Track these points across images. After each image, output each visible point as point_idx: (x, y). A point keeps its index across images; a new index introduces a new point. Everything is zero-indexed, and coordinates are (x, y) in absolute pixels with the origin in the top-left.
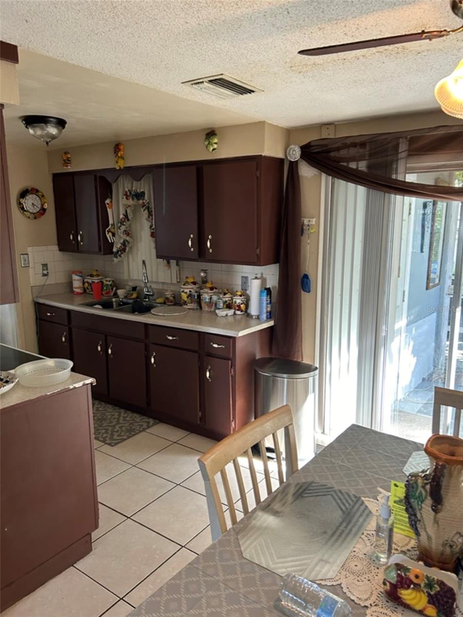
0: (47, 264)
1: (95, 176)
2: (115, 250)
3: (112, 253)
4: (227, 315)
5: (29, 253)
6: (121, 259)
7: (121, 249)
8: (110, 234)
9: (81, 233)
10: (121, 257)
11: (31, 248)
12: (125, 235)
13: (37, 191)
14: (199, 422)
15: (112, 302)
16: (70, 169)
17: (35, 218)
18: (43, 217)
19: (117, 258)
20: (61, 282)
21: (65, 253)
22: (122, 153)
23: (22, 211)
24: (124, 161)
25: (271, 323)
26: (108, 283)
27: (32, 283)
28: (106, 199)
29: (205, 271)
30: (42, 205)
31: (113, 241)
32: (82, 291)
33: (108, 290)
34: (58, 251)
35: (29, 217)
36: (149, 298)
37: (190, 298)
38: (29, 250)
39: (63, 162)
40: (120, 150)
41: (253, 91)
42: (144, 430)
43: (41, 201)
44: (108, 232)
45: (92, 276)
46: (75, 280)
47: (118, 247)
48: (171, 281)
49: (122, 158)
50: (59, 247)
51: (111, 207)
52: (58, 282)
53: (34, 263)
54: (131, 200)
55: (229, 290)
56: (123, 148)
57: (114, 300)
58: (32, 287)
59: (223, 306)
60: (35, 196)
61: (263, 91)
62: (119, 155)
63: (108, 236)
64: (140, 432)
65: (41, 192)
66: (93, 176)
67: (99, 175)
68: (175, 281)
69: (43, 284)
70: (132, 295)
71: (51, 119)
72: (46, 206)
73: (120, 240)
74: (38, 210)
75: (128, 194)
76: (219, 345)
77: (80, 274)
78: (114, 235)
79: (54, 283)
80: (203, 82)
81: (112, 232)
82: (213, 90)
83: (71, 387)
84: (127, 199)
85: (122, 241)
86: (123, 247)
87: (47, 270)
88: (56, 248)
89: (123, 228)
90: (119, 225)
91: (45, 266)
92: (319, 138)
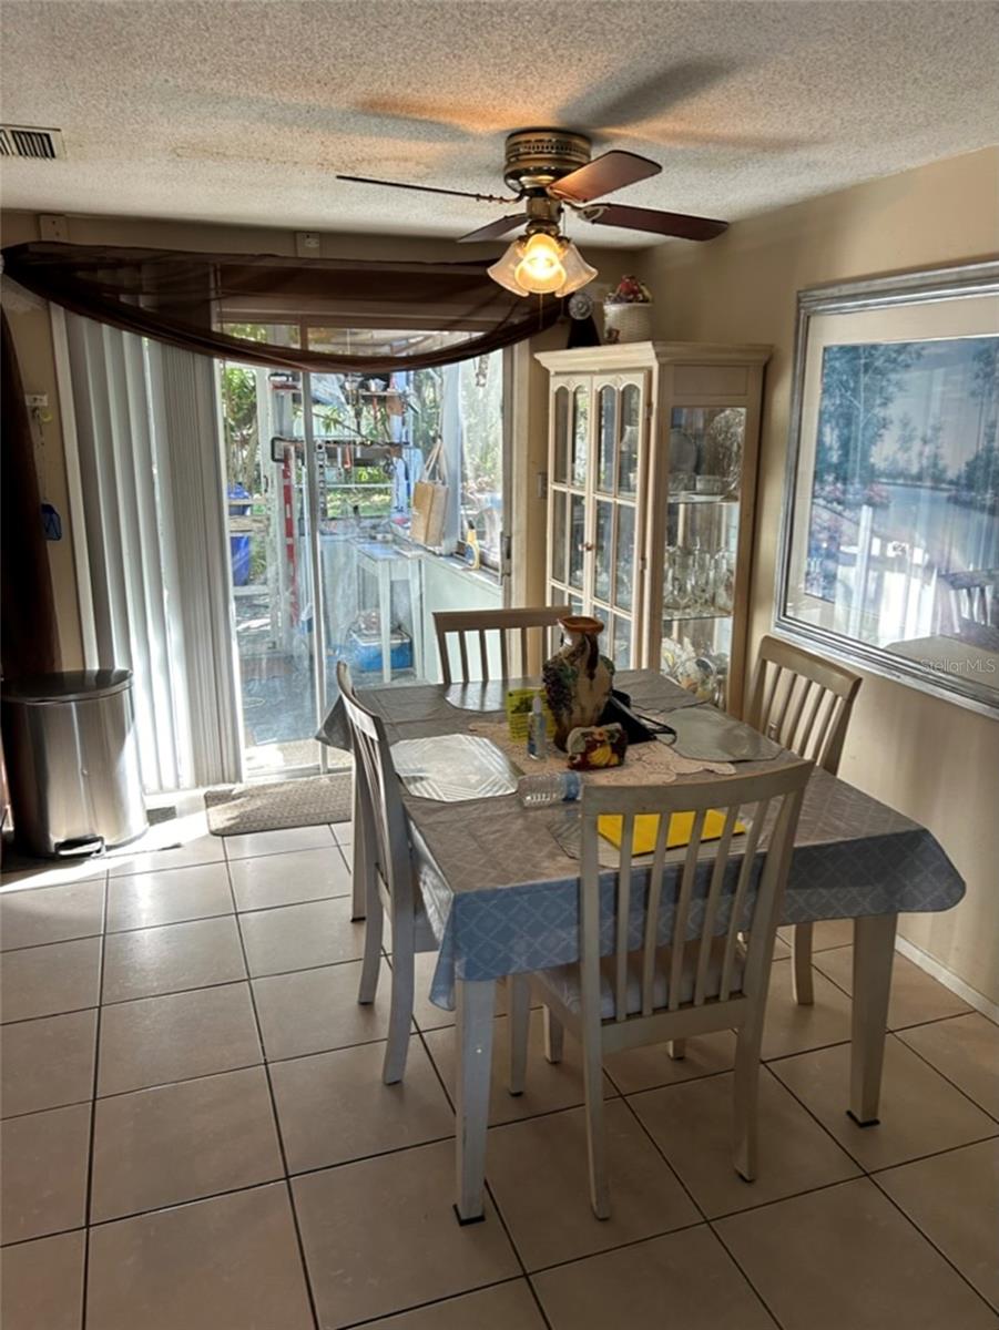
92: (35, 239)
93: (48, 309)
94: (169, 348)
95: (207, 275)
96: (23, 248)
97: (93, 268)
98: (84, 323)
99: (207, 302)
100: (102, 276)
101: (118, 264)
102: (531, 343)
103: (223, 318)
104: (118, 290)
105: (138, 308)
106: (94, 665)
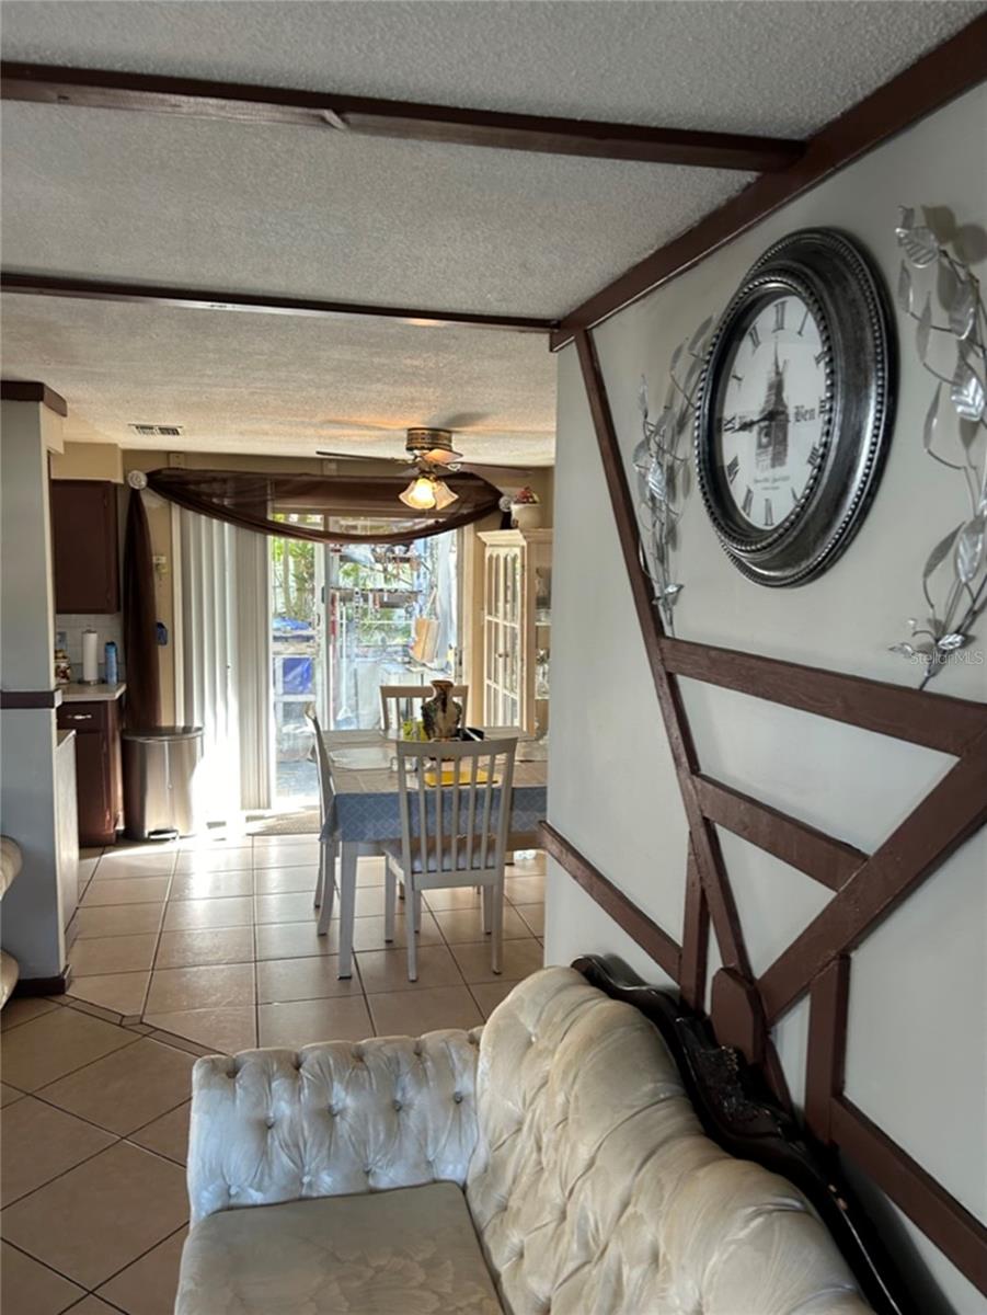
92: (166, 466)
93: (170, 505)
94: (240, 529)
95: (265, 487)
96: (158, 472)
97: (198, 483)
98: (190, 514)
99: (264, 503)
100: (204, 488)
101: (214, 480)
102: (475, 527)
103: (275, 511)
104: (211, 495)
105: (223, 506)
106: (181, 723)
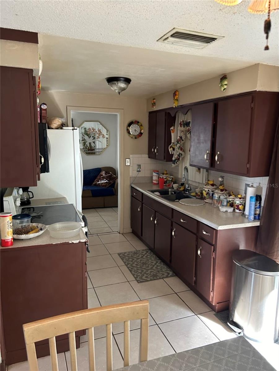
0: (140, 165)
1: (166, 113)
2: (173, 159)
3: (171, 160)
4: (226, 211)
5: (131, 158)
6: (177, 165)
7: (177, 159)
8: (172, 149)
9: (157, 147)
10: (177, 163)
11: (132, 155)
12: (180, 150)
13: (138, 122)
14: (194, 285)
15: (169, 191)
16: (155, 109)
17: (136, 138)
18: (140, 138)
19: (175, 164)
20: (148, 176)
21: (152, 159)
22: (177, 97)
23: (128, 134)
24: (178, 102)
25: (257, 224)
26: (169, 179)
27: (131, 175)
28: (171, 127)
29: (222, 177)
30: (141, 131)
31: (172, 153)
32: (157, 183)
33: (169, 184)
34: (148, 158)
35: (132, 138)
36: (188, 192)
37: (208, 195)
38: (131, 156)
39: (152, 105)
40: (176, 95)
41: (216, 39)
42: (163, 278)
43: (140, 128)
44: (170, 147)
45: (163, 174)
46: (154, 176)
47: (176, 157)
48: (203, 182)
49: (177, 100)
50: (149, 156)
51: (173, 132)
52: (146, 176)
53: (133, 164)
54: (183, 127)
55: (234, 193)
56: (178, 94)
57: (170, 190)
58: (130, 177)
59: (227, 204)
60: (137, 125)
61: (224, 37)
62: (175, 98)
63: (170, 150)
64: (160, 278)
65: (141, 123)
66: (164, 113)
67: (167, 111)
68: (204, 182)
69: (136, 176)
70: (180, 188)
71: (122, 79)
72: (142, 131)
73: (177, 153)
74: (138, 133)
75: (182, 123)
76: (207, 233)
77: (157, 173)
78: (174, 149)
79: (144, 176)
80: (168, 38)
81: (172, 148)
82: (181, 43)
83: (70, 242)
84: (181, 126)
85: (178, 154)
86: (178, 157)
87: (140, 168)
88: (147, 156)
89: (178, 145)
90: (176, 143)
91: (139, 166)
